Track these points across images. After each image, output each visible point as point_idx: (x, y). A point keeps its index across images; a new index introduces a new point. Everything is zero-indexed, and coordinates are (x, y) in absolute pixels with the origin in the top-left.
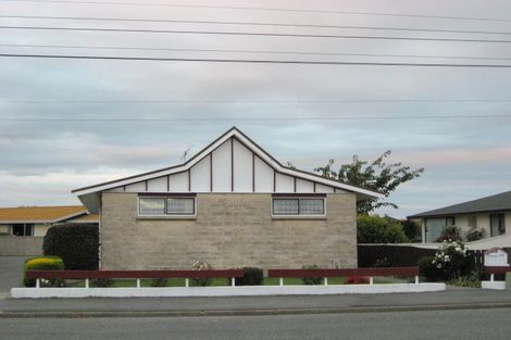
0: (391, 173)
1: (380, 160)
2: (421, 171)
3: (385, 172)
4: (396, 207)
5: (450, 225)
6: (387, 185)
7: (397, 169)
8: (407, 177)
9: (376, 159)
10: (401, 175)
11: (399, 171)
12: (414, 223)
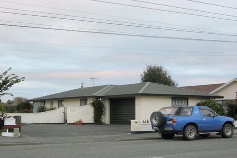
0: (9, 78)
1: (6, 72)
2: (24, 78)
3: (7, 78)
4: (12, 95)
5: (43, 105)
6: (7, 84)
7: (12, 76)
8: (17, 81)
9: (4, 72)
10: (15, 80)
11: (14, 78)
12: (30, 104)
